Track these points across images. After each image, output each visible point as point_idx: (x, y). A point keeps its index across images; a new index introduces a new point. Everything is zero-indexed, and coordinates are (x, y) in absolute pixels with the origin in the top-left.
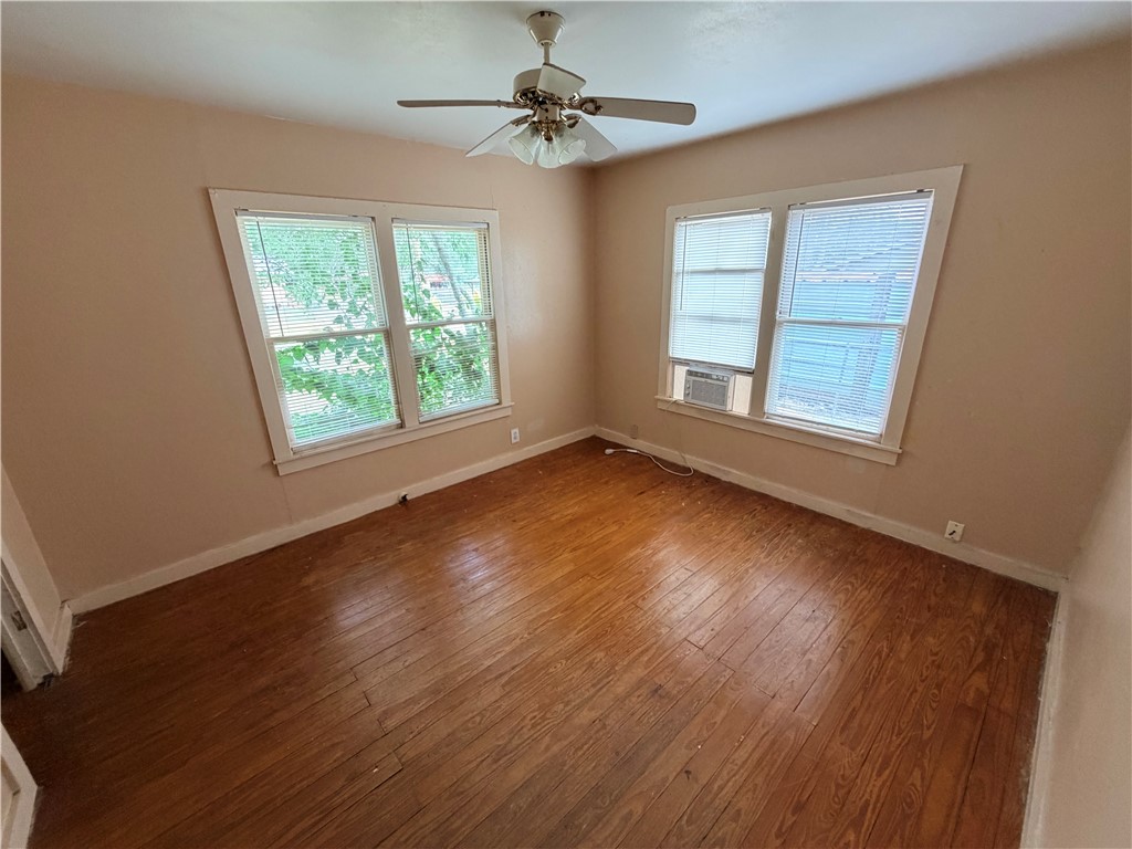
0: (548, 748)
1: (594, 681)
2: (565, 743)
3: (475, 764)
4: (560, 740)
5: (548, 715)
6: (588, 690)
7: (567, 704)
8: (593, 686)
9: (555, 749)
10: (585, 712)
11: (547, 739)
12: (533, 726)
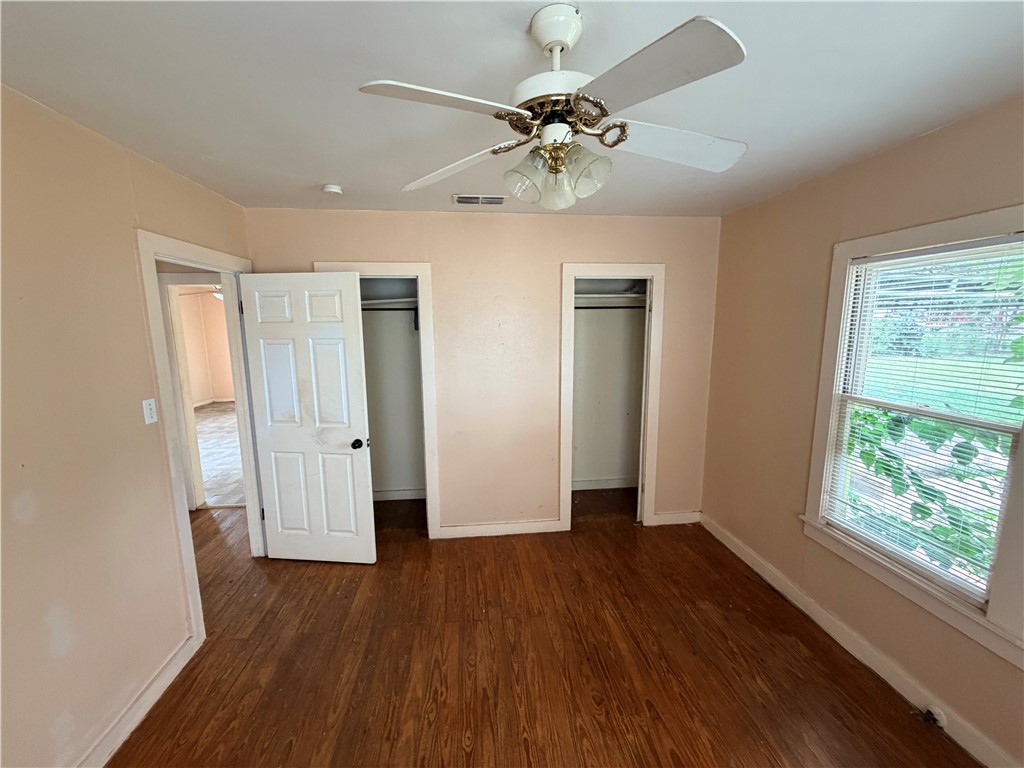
0: (414, 690)
1: (426, 762)
2: (407, 703)
3: (445, 651)
4: (411, 701)
5: (434, 706)
6: (425, 750)
7: (430, 724)
8: (424, 758)
9: (409, 695)
10: (411, 733)
11: (420, 694)
12: (436, 692)
